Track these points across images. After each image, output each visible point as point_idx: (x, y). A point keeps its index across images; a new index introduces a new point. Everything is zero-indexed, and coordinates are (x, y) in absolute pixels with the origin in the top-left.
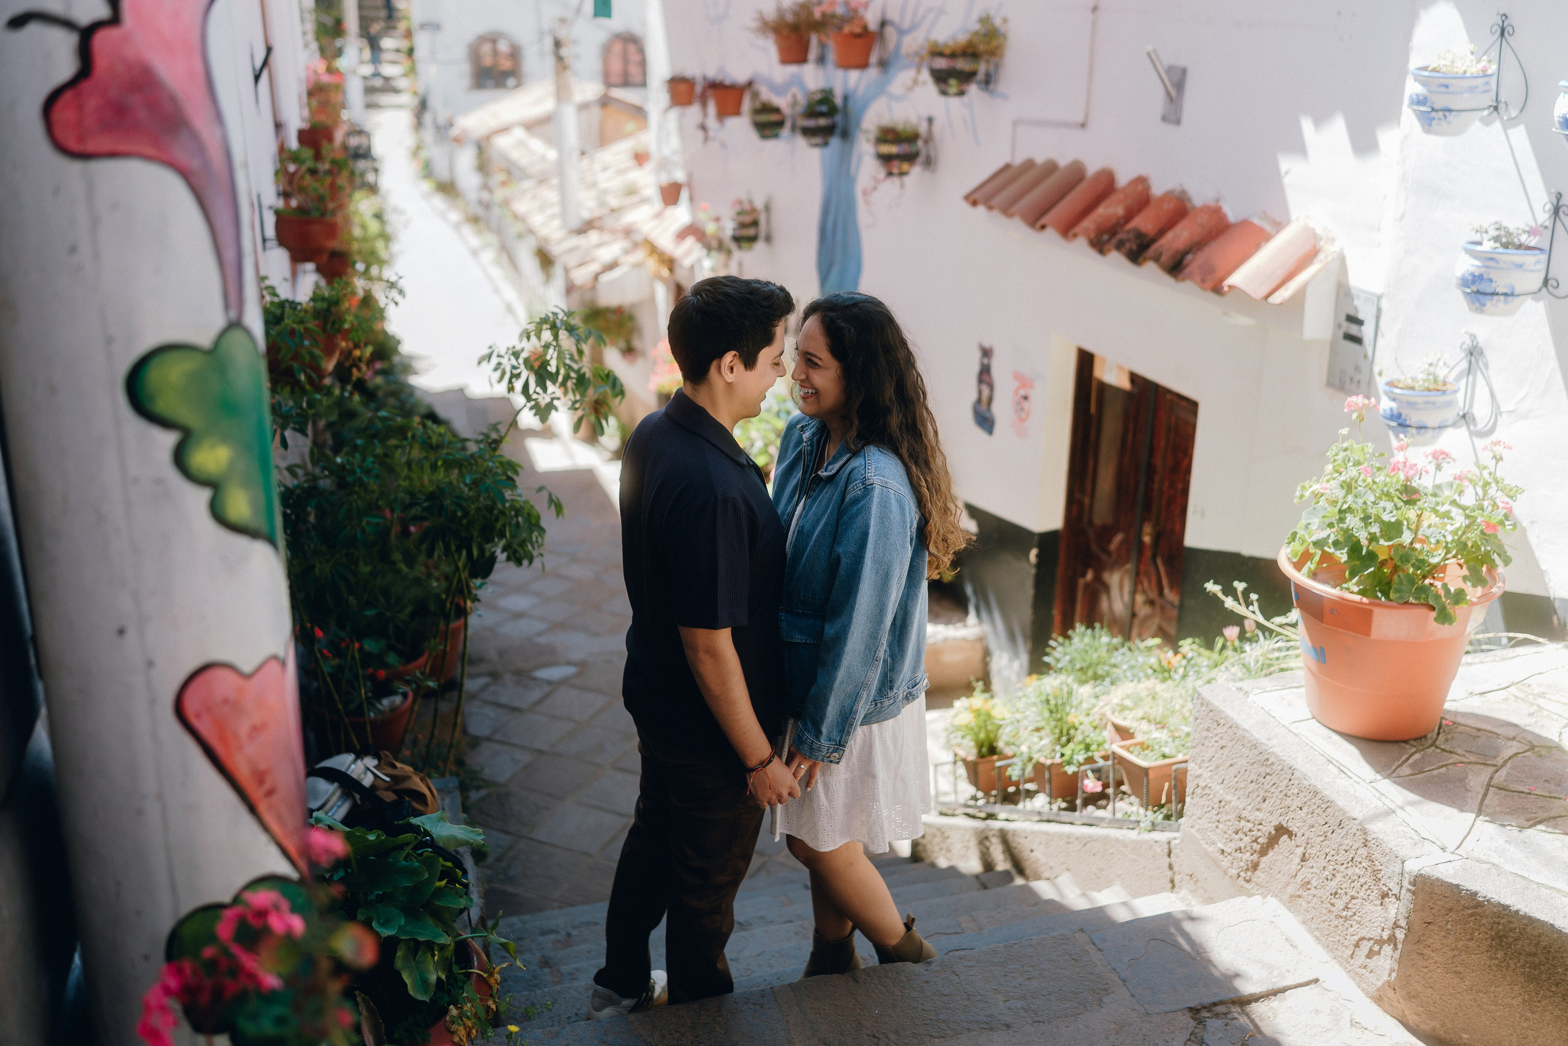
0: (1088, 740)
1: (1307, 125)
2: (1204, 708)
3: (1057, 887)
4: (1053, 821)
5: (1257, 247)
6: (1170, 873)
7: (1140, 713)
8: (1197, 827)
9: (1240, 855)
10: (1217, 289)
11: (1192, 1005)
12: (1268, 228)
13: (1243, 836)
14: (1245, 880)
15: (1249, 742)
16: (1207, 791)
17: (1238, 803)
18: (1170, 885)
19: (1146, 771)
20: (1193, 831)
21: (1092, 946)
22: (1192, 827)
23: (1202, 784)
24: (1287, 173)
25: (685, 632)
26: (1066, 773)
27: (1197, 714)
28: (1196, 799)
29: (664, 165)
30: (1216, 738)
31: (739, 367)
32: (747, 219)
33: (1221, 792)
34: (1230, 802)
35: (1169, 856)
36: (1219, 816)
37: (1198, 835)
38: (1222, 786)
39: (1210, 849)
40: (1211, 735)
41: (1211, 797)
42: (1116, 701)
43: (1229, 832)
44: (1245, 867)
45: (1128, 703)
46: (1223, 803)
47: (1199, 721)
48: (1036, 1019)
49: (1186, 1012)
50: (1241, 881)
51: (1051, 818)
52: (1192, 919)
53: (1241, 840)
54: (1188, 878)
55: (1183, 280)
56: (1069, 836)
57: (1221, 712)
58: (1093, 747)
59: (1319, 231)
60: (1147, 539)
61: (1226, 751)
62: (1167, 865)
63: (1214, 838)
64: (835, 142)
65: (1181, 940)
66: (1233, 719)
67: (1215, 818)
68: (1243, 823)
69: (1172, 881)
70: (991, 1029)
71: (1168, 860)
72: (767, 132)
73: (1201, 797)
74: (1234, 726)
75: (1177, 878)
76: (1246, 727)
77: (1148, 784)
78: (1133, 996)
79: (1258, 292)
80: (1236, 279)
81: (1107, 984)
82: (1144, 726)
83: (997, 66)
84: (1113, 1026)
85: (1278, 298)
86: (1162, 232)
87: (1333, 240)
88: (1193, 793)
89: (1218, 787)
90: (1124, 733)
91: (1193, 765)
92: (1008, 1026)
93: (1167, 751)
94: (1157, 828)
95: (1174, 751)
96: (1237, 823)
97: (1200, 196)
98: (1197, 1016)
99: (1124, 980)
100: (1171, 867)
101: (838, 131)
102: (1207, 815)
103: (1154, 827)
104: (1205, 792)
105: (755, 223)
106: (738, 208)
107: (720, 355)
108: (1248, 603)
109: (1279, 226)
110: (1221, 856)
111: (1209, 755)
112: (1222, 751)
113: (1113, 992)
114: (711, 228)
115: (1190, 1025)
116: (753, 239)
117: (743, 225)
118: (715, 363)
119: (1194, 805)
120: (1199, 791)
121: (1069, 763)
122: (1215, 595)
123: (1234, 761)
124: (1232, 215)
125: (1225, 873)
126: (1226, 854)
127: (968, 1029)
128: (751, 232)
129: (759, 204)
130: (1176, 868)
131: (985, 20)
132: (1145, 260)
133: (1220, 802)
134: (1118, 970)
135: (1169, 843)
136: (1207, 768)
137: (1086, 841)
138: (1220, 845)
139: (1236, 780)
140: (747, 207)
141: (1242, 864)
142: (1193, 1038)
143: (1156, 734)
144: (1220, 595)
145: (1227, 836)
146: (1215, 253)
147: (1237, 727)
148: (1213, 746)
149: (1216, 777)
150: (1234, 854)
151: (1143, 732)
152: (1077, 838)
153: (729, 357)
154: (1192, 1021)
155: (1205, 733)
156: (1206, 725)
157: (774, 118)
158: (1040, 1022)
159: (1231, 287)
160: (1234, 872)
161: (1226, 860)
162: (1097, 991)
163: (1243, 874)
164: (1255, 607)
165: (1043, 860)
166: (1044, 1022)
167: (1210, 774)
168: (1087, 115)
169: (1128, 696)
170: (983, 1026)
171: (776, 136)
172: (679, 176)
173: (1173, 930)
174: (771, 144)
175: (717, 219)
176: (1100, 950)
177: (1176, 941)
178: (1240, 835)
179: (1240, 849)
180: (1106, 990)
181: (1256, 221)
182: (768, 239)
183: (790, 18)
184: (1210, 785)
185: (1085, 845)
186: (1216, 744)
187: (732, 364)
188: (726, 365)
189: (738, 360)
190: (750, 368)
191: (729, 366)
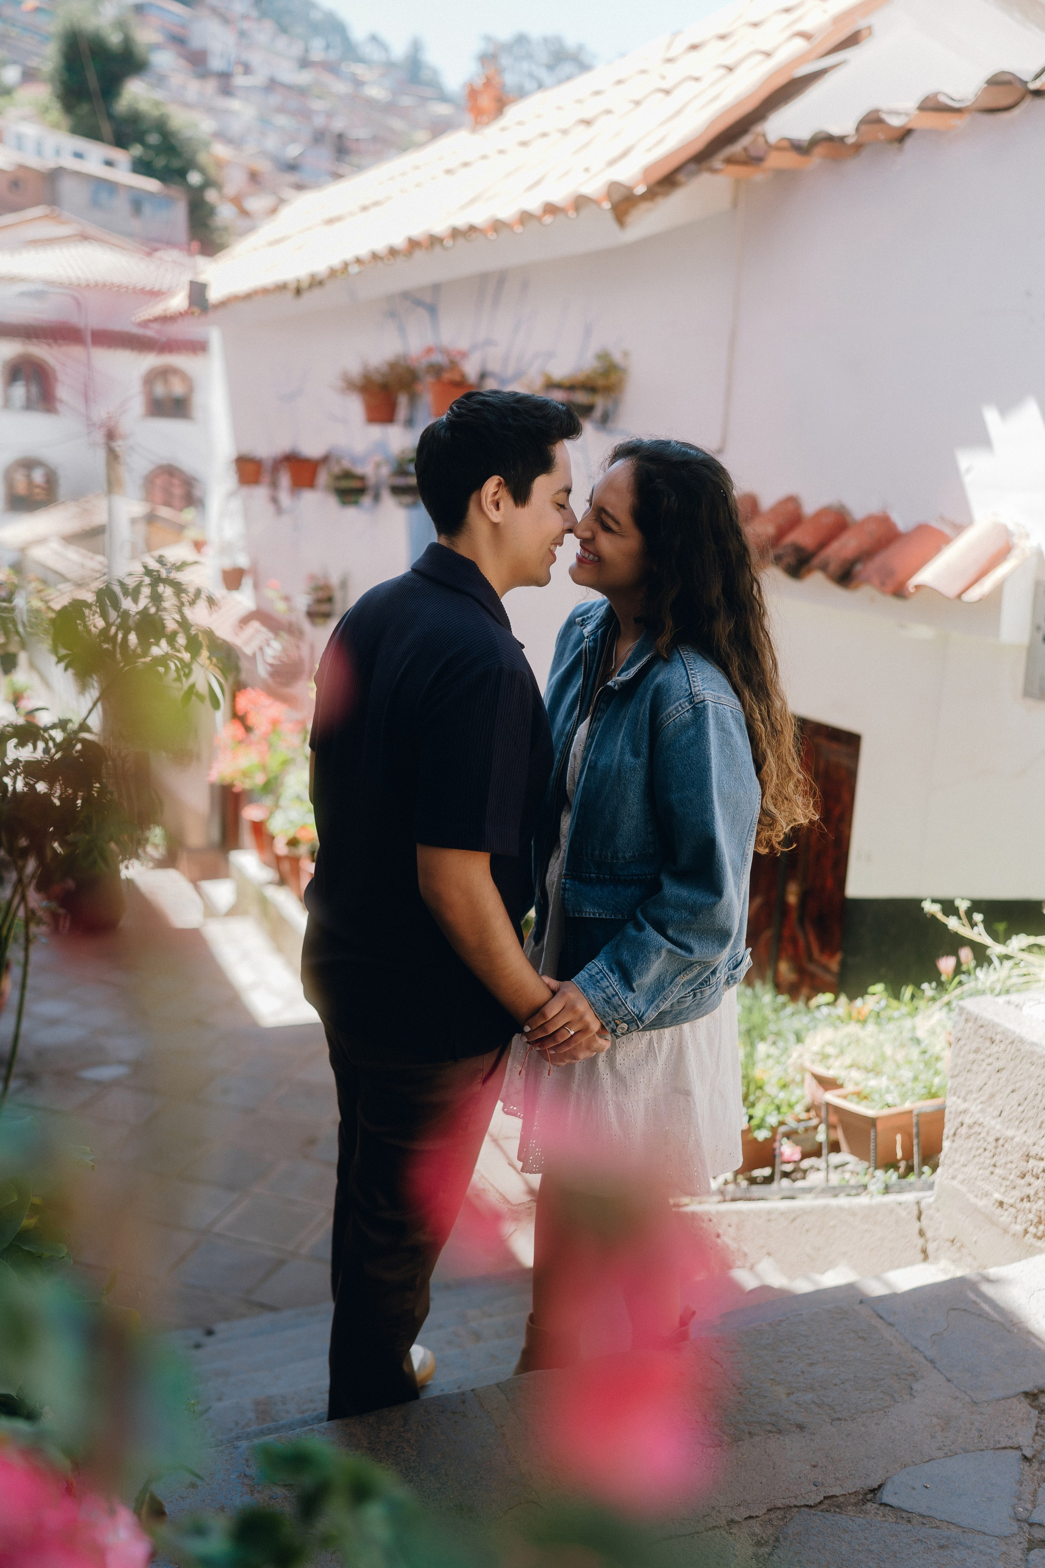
0: (777, 1101)
1: (991, 416)
2: (970, 1024)
3: (757, 1276)
4: (740, 1199)
5: (937, 550)
6: (920, 1242)
7: (847, 1060)
8: (960, 1177)
9: (1028, 1205)
10: (899, 592)
11: (1027, 1389)
12: (947, 530)
13: (1032, 1180)
14: (1035, 1236)
15: (1040, 1057)
16: (977, 1129)
17: (1025, 1138)
18: (921, 1256)
19: (872, 1122)
20: (955, 1183)
21: (879, 1320)
22: (954, 1178)
23: (968, 1120)
24: (968, 470)
25: (426, 856)
26: (755, 1140)
27: (960, 1035)
28: (959, 1141)
29: (226, 549)
30: (990, 1060)
31: (507, 502)
32: (321, 594)
33: (998, 1127)
34: (1012, 1139)
35: (919, 1219)
36: (996, 1158)
37: (964, 1189)
38: (999, 1119)
39: (981, 1203)
40: (982, 1057)
41: (982, 1135)
42: (815, 1048)
43: (1011, 1177)
44: (1036, 1220)
45: (830, 1050)
46: (1001, 1142)
47: (962, 1042)
48: (835, 1416)
49: (1022, 1399)
50: (1029, 1239)
51: (738, 1195)
52: (988, 1280)
53: (1030, 1185)
54: (948, 1244)
55: (856, 587)
56: (769, 1212)
57: (995, 1025)
58: (784, 1109)
59: (1011, 527)
60: (792, 899)
61: (1004, 1074)
62: (917, 1231)
63: (988, 1187)
65: (986, 1307)
66: (1014, 1033)
67: (988, 1161)
68: (1032, 1162)
69: (924, 1251)
70: (780, 1432)
71: (917, 1225)
72: (349, 499)
73: (969, 1137)
74: (1016, 1042)
75: (931, 1247)
76: (1035, 1040)
77: (876, 1136)
78: (949, 1380)
79: (951, 590)
80: (926, 576)
81: (912, 1366)
82: (855, 1074)
83: (616, 403)
84: (935, 1420)
85: (974, 594)
86: (823, 545)
87: (1027, 536)
88: (955, 1134)
89: (993, 1122)
90: (826, 1083)
91: (954, 1099)
92: (801, 1427)
93: (889, 1099)
94: (892, 1190)
95: (898, 1101)
96: (1025, 1164)
97: (859, 509)
98: (1036, 1403)
99: (932, 1362)
100: (921, 1233)
102: (977, 1160)
103: (887, 1189)
104: (972, 1131)
105: (329, 600)
106: (312, 584)
107: (479, 485)
108: (973, 925)
109: (959, 529)
110: (1000, 1209)
111: (979, 1082)
112: (999, 1075)
113: (922, 1377)
114: (280, 607)
115: (1032, 1415)
116: (327, 615)
117: (319, 601)
118: (474, 497)
119: (956, 1150)
120: (963, 1131)
121: (759, 1127)
122: (933, 917)
123: (1018, 1085)
124: (902, 522)
125: (1006, 1231)
126: (1005, 1206)
127: (750, 1433)
128: (324, 608)
129: (334, 580)
130: (929, 1234)
131: (604, 356)
132: (809, 571)
133: (997, 1140)
134: (921, 1349)
135: (918, 1203)
136: (975, 1100)
137: (794, 1217)
138: (997, 1196)
139: (1021, 1109)
140: (321, 582)
141: (1031, 1216)
142: (1040, 1432)
143: (873, 1083)
144: (940, 916)
145: (1008, 1183)
146: (893, 557)
147: (1022, 1041)
148: (984, 1071)
149: (990, 1110)
150: (1019, 1205)
151: (853, 1079)
152: (782, 1214)
153: (491, 486)
154: (1032, 1410)
155: (972, 1057)
156: (974, 1046)
157: (356, 484)
158: (840, 1419)
159: (918, 587)
160: (1019, 1228)
161: (1006, 1213)
162: (903, 1376)
163: (1032, 1229)
164: (981, 928)
165: (733, 1245)
166: (845, 1420)
167: (980, 1107)
168: (724, 439)
169: (831, 1043)
170: (769, 1428)
171: (356, 503)
172: (243, 561)
173: (972, 1296)
174: (351, 512)
175: (287, 599)
176: (891, 1325)
177: (982, 1309)
178: (1029, 1178)
179: (1028, 1197)
180: (913, 1374)
181: (934, 524)
183: (377, 378)
184: (981, 1120)
185: (794, 1220)
186: (989, 1068)
187: (497, 497)
188: (489, 499)
189: (504, 489)
190: (522, 503)
191: (493, 501)
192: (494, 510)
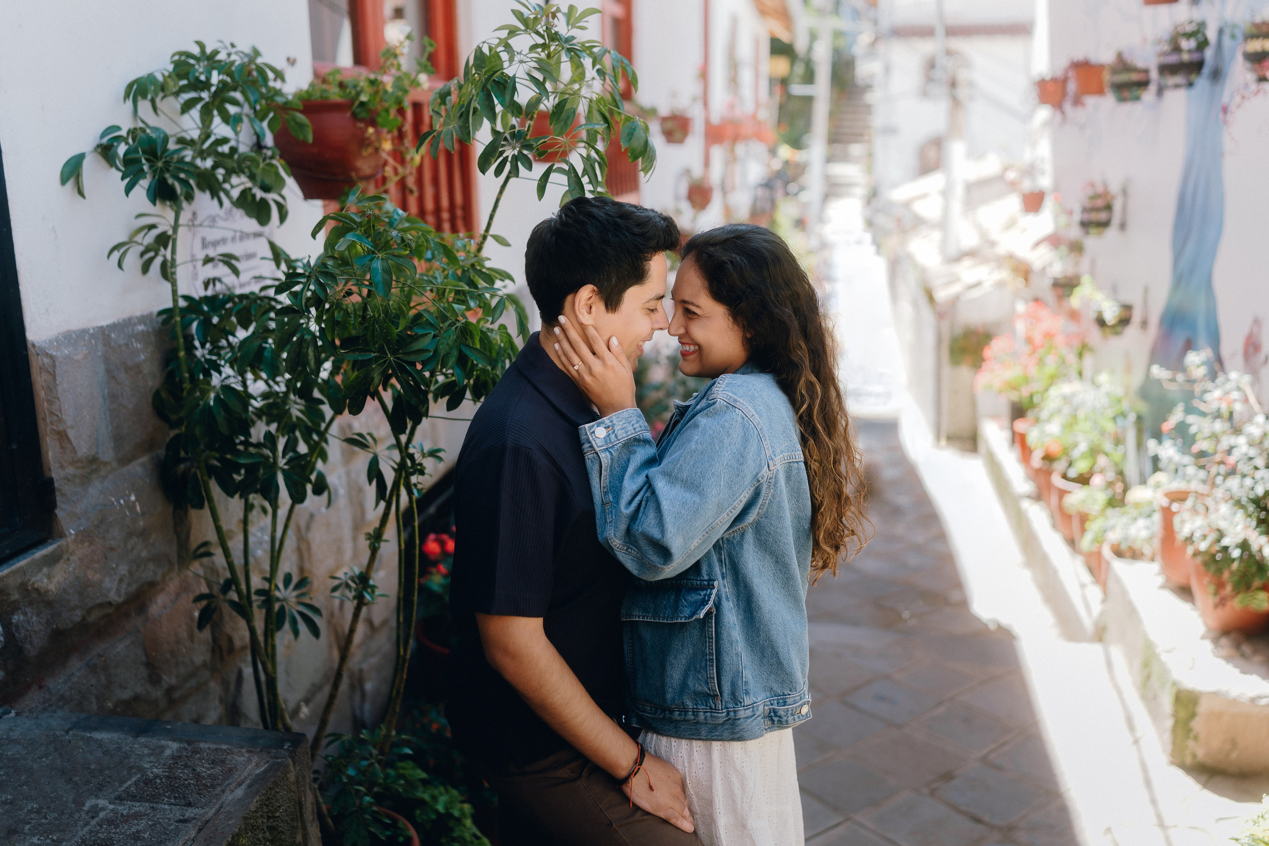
29: (1028, 172)
31: (599, 307)
32: (1100, 203)
64: (1202, 82)
72: (1126, 94)
101: (1206, 70)
105: (1108, 208)
106: (1090, 192)
107: (575, 289)
116: (1104, 224)
117: (1093, 210)
118: (569, 298)
128: (1103, 216)
129: (1115, 187)
140: (1100, 189)
153: (586, 292)
157: (1135, 77)
171: (1137, 99)
172: (1045, 184)
182: (1123, 226)
187: (590, 302)
188: (583, 302)
189: (597, 297)
190: (612, 310)
191: (586, 304)
192: (586, 314)
